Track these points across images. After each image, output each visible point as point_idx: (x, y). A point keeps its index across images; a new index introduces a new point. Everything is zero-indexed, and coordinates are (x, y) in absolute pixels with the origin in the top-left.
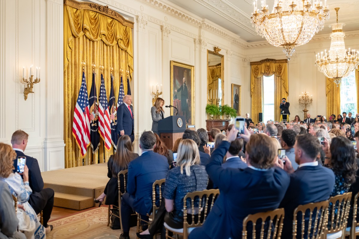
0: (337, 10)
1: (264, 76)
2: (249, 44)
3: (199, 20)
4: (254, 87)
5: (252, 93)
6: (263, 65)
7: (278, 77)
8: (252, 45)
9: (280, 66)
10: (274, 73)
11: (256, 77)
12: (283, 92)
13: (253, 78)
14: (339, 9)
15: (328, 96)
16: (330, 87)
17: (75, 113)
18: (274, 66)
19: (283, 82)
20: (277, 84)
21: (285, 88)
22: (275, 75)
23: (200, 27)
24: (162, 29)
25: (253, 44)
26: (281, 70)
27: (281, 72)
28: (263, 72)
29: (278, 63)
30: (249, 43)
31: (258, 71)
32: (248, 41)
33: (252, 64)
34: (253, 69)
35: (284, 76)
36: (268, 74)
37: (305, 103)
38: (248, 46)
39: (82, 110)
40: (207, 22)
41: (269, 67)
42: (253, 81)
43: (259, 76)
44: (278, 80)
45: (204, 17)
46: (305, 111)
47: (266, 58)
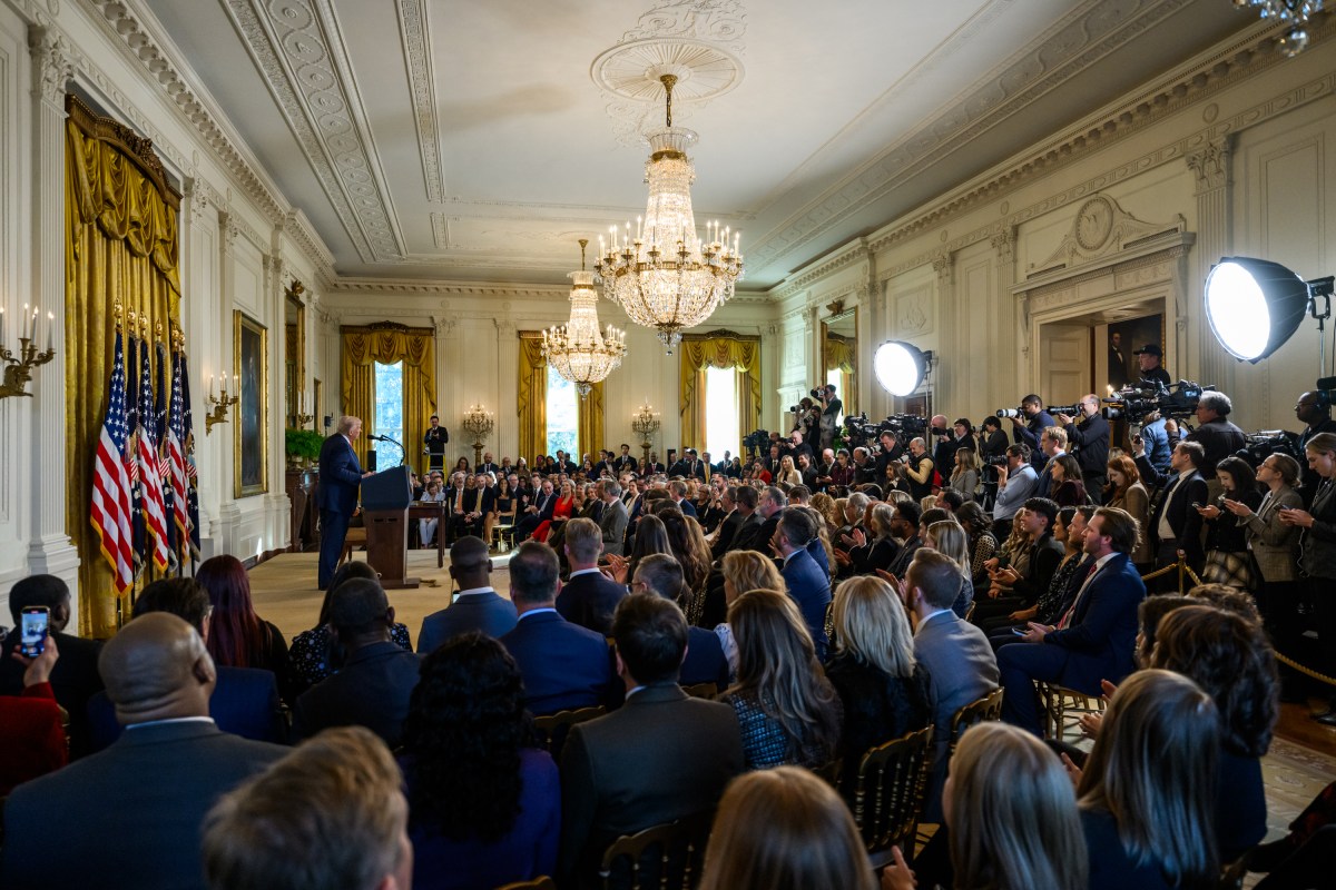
0: (583, 243)
1: (376, 363)
2: (341, 281)
3: (283, 205)
4: (352, 387)
5: (345, 402)
6: (375, 336)
7: (413, 366)
8: (349, 283)
9: (417, 341)
10: (402, 357)
11: (357, 364)
12: (424, 404)
13: (350, 366)
14: (586, 242)
15: (522, 418)
16: (526, 398)
17: (98, 459)
18: (402, 342)
19: (423, 379)
20: (411, 383)
21: (429, 393)
22: (404, 362)
23: (278, 228)
24: (220, 222)
25: (352, 282)
26: (421, 350)
27: (420, 357)
28: (376, 352)
29: (414, 334)
30: (340, 278)
31: (361, 349)
32: (339, 273)
33: (344, 330)
34: (350, 343)
35: (427, 366)
36: (387, 359)
37: (476, 430)
38: (335, 285)
39: (119, 449)
40: (301, 217)
41: (390, 343)
42: (350, 373)
43: (365, 362)
44: (413, 373)
45: (295, 203)
46: (478, 447)
47: (383, 320)
